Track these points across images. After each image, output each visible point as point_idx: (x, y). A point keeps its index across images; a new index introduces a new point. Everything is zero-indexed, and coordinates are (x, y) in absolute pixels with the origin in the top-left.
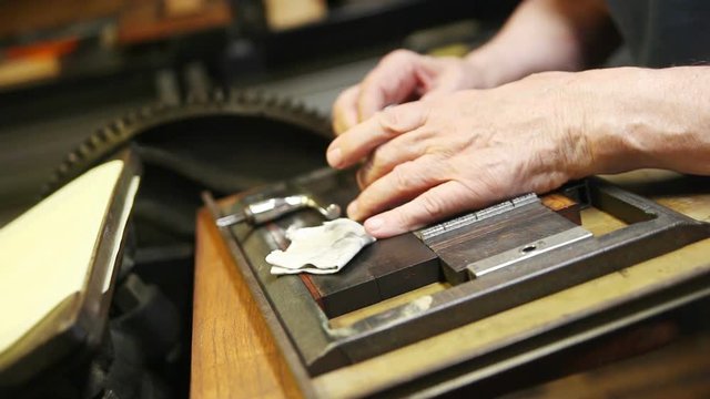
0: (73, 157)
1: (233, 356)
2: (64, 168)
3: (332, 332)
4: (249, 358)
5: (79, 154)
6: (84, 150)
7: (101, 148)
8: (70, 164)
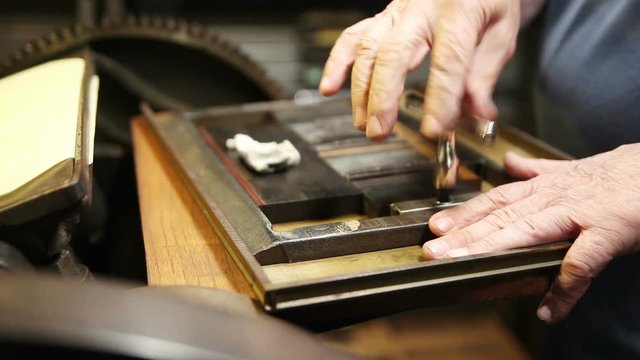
0: (29, 48)
1: (181, 241)
2: (19, 56)
3: (275, 234)
4: (198, 245)
5: (36, 48)
6: (42, 44)
7: (57, 46)
8: (25, 53)
